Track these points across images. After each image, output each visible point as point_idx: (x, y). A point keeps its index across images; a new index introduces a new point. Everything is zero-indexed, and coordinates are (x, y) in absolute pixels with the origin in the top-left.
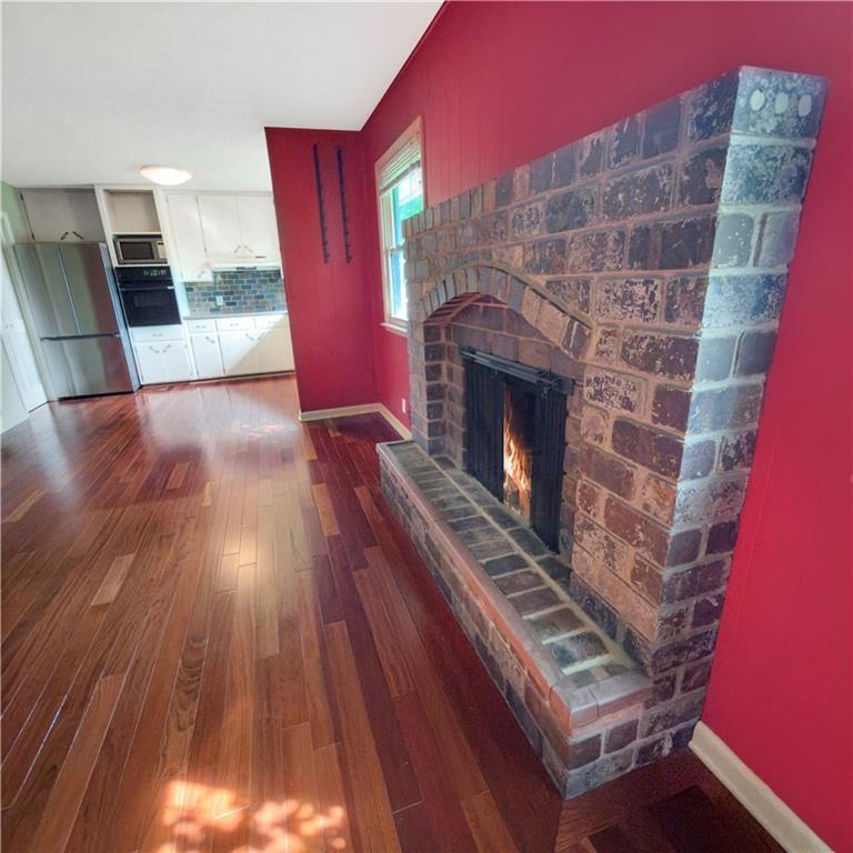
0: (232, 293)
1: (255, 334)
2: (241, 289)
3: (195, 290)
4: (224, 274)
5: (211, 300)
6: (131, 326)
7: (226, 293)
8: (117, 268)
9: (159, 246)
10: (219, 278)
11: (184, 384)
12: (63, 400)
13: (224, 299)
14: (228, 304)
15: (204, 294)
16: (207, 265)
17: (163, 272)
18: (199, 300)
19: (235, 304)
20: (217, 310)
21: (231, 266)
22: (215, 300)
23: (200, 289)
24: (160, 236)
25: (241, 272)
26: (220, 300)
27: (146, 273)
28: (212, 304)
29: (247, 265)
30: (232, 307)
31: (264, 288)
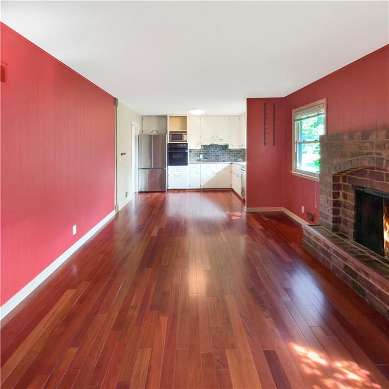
0: (206, 154)
1: (216, 171)
2: (210, 152)
3: (192, 152)
4: (204, 146)
5: (198, 156)
6: (169, 165)
7: (204, 154)
8: (169, 144)
9: (185, 136)
10: (203, 148)
11: (184, 190)
12: (140, 192)
13: (203, 156)
14: (204, 158)
15: (196, 154)
16: (200, 142)
17: (185, 145)
18: (193, 156)
19: (207, 158)
20: (199, 160)
21: (208, 143)
22: (199, 156)
23: (194, 152)
24: (186, 132)
25: (212, 145)
26: (201, 156)
27: (179, 145)
28: (198, 158)
29: (215, 143)
30: (205, 160)
31: (220, 152)
